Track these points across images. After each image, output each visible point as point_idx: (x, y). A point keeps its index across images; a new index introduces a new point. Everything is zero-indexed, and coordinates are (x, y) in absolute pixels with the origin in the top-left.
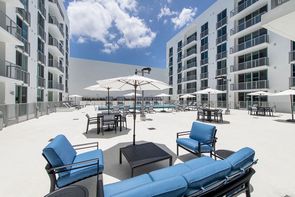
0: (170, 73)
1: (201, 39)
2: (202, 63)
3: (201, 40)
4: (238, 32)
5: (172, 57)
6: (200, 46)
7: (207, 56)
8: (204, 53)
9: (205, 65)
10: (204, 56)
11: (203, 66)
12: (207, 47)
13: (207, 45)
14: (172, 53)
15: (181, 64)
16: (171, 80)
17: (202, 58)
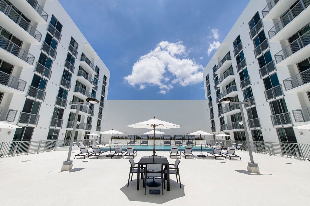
0: (209, 104)
1: (236, 56)
2: (243, 85)
3: (235, 58)
4: (284, 27)
5: (209, 85)
6: (236, 65)
7: (247, 75)
8: (242, 72)
9: (248, 87)
10: (244, 76)
11: (245, 88)
12: (244, 64)
13: (244, 61)
14: (209, 81)
15: (220, 91)
16: (211, 113)
17: (242, 78)
